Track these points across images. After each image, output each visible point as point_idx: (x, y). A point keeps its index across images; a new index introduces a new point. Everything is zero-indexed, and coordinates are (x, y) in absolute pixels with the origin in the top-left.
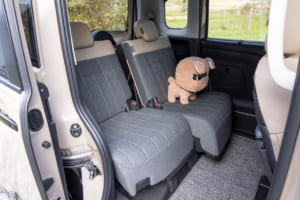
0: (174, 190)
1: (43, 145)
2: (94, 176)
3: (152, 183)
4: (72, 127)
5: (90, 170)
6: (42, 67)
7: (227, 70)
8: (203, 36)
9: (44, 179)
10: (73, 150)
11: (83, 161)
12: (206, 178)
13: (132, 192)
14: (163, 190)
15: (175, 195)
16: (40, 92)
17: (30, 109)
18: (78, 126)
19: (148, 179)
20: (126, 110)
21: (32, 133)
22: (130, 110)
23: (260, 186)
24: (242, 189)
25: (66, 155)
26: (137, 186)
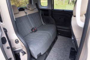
0: (48, 55)
1: (7, 48)
2: (24, 54)
3: (42, 54)
4: (16, 40)
5: (22, 53)
6: (3, 22)
7: (60, 18)
8: (52, 9)
9: (8, 58)
10: (16, 47)
11: (20, 51)
12: (56, 50)
13: (36, 58)
14: (45, 55)
15: (48, 56)
16: (4, 31)
17: (2, 37)
18: (17, 40)
19: (41, 53)
20: (31, 33)
21: (3, 45)
22: (33, 32)
23: (71, 51)
24: (66, 52)
25: (14, 49)
26: (38, 56)
